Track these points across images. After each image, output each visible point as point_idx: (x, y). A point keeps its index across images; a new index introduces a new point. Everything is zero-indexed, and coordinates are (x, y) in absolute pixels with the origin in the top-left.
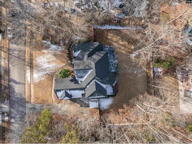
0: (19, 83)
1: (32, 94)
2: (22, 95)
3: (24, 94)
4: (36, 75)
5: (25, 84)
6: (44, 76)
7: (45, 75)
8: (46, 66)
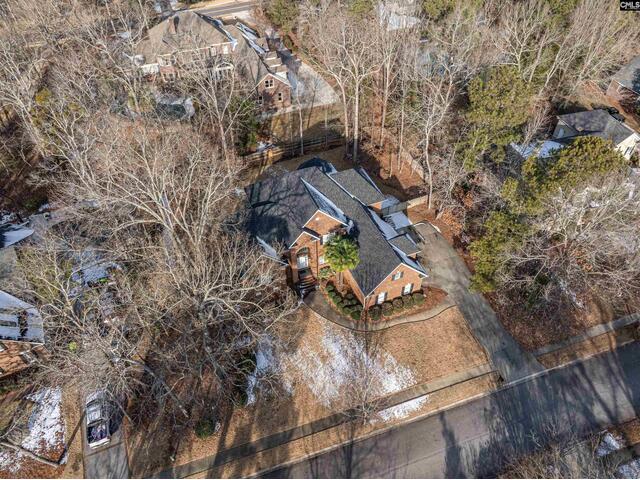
0: (449, 435)
1: (462, 374)
2: (485, 410)
3: (478, 406)
4: (391, 385)
5: (442, 414)
6: (379, 356)
7: (373, 355)
8: (341, 363)
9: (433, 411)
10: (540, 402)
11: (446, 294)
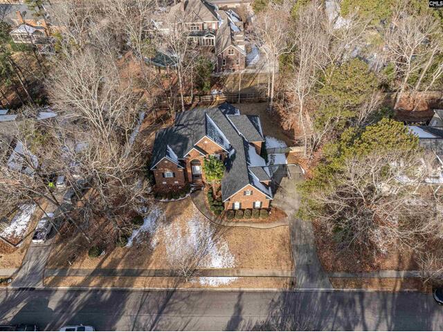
0: (239, 308)
1: (269, 272)
2: (273, 301)
3: (269, 296)
4: (217, 263)
5: (241, 293)
6: (219, 243)
7: (216, 241)
8: (193, 239)
9: (236, 289)
10: (316, 308)
11: (286, 216)
